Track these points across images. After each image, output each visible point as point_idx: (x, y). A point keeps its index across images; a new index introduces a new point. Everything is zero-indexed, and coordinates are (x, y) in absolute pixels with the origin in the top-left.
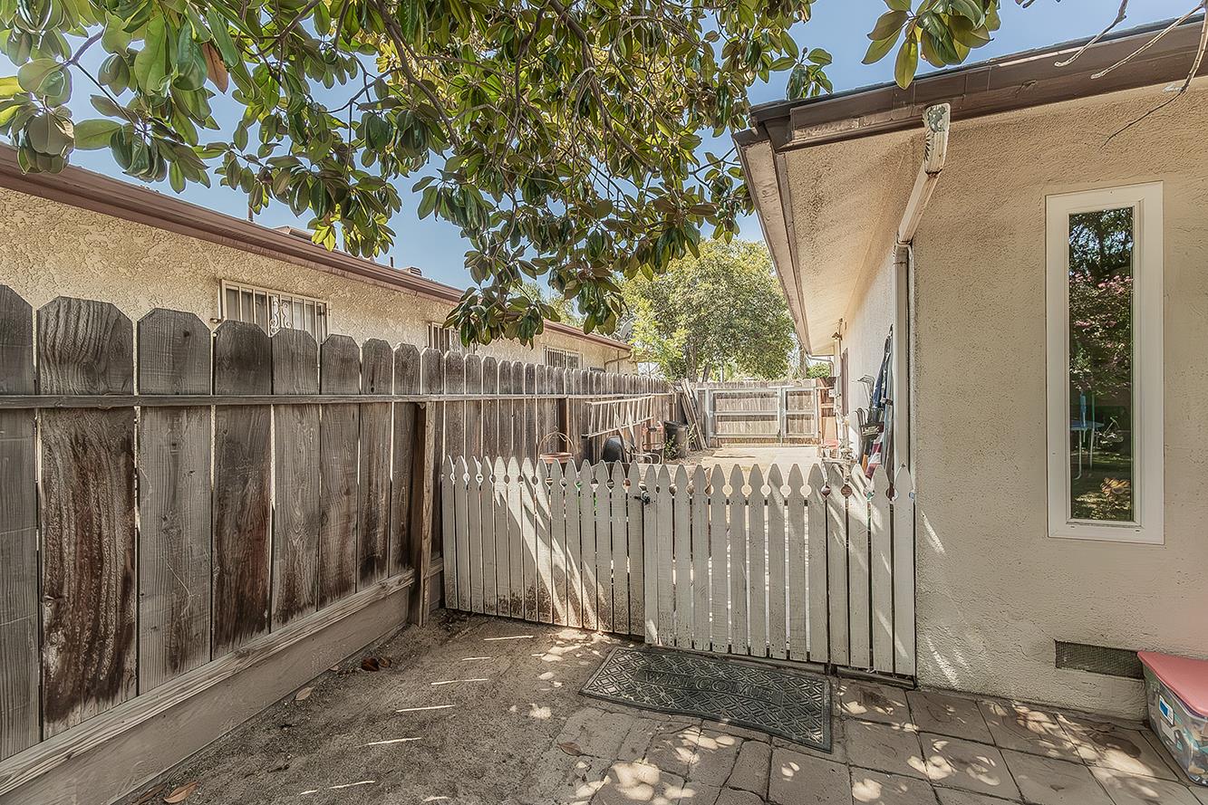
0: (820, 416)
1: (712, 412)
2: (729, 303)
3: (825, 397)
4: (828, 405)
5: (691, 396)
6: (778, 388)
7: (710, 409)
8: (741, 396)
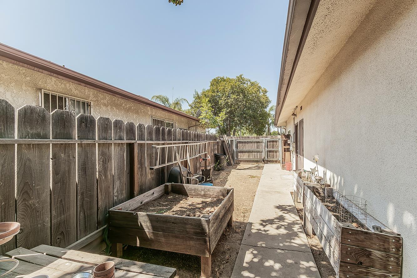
0: (283, 151)
1: (236, 149)
2: (244, 104)
3: (285, 143)
4: (287, 147)
5: (227, 142)
6: (264, 139)
7: (235, 148)
8: (248, 142)
